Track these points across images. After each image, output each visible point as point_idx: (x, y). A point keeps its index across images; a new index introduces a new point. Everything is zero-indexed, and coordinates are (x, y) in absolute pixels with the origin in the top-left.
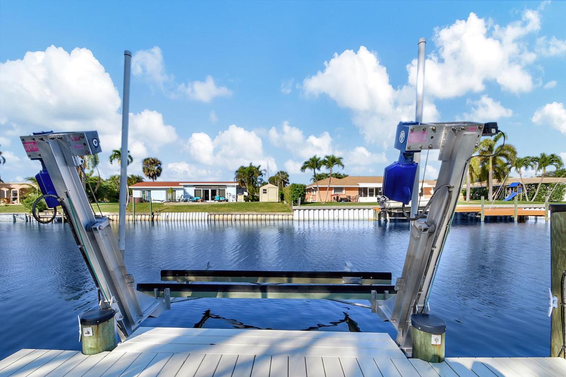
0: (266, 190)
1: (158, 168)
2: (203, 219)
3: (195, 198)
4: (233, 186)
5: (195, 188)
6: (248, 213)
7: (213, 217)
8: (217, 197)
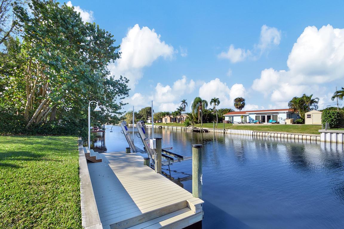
0: (310, 115)
1: (243, 103)
2: (249, 134)
3: (255, 121)
4: (284, 113)
5: (255, 115)
6: (280, 133)
7: (256, 134)
8: (270, 121)
